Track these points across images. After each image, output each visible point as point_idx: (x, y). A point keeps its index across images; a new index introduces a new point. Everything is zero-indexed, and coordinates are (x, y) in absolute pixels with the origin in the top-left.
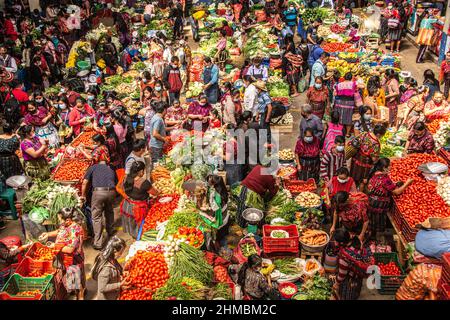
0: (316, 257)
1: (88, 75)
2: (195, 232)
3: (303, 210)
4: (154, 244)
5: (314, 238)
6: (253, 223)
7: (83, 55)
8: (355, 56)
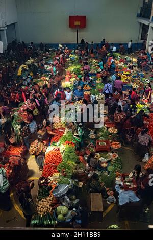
0: (116, 152)
1: (27, 79)
2: (71, 143)
3: (111, 134)
4: (56, 148)
5: (116, 145)
6: (93, 139)
7: (24, 70)
8: (129, 73)
